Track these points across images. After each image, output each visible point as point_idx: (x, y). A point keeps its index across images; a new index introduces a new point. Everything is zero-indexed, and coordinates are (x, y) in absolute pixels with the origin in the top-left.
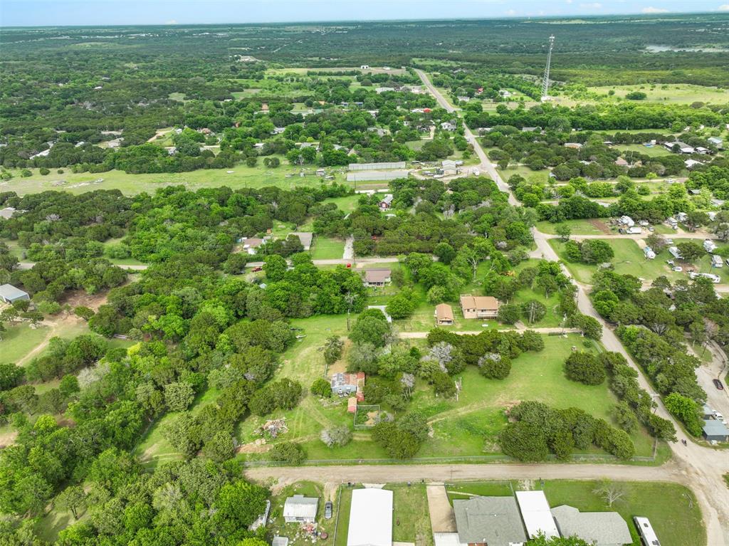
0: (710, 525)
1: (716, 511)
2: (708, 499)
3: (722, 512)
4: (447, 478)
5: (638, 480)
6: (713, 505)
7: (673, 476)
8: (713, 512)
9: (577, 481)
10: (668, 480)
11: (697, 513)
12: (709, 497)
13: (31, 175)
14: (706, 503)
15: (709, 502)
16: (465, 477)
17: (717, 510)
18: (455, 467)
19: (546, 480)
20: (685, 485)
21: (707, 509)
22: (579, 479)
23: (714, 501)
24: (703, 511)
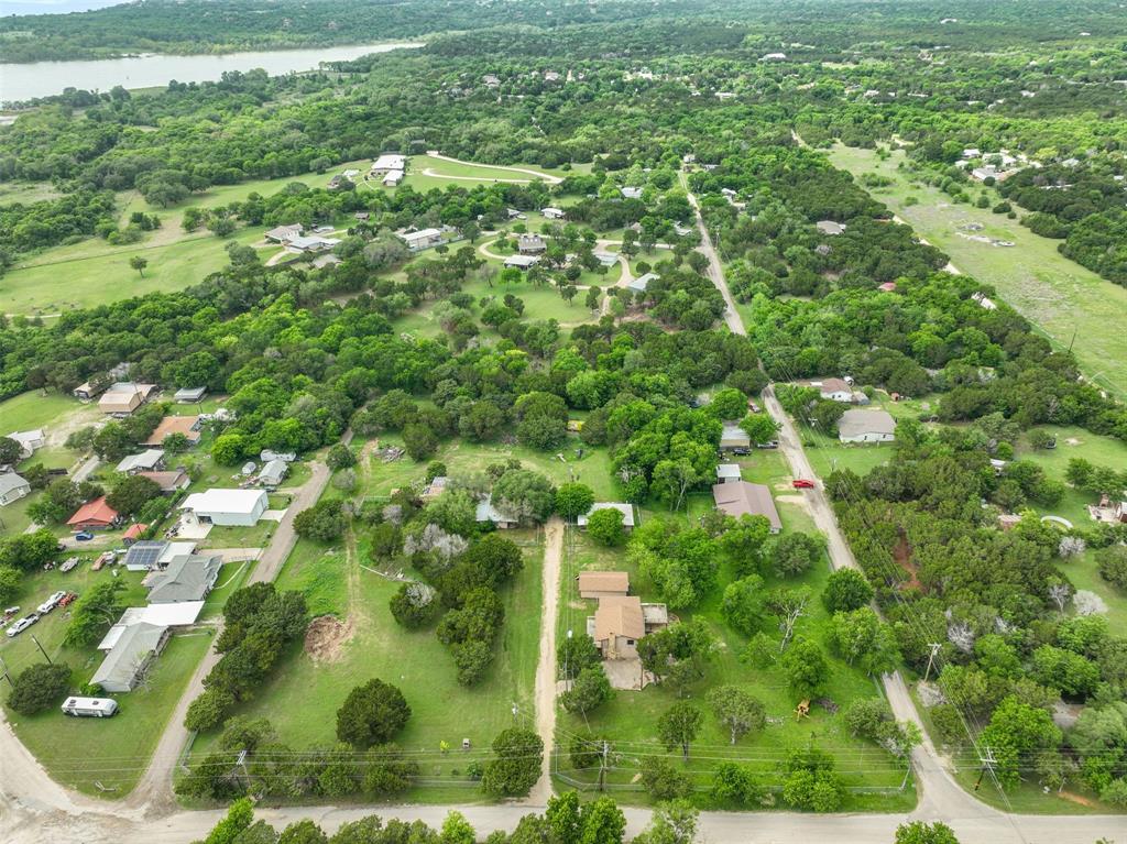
0: (65, 796)
1: (76, 814)
2: (95, 815)
3: (68, 822)
6: (84, 818)
7: (148, 786)
8: (77, 810)
10: (147, 775)
11: (87, 789)
12: (96, 819)
14: (90, 809)
15: (90, 813)
17: (76, 818)
20: (129, 796)
21: (84, 805)
23: (89, 821)
24: (86, 798)
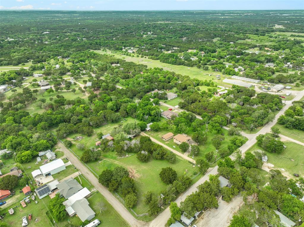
4: (83, 173)
5: (122, 216)
9: (106, 200)
13: (139, 57)
16: (86, 176)
18: (90, 173)
19: (100, 193)
22: (108, 200)
